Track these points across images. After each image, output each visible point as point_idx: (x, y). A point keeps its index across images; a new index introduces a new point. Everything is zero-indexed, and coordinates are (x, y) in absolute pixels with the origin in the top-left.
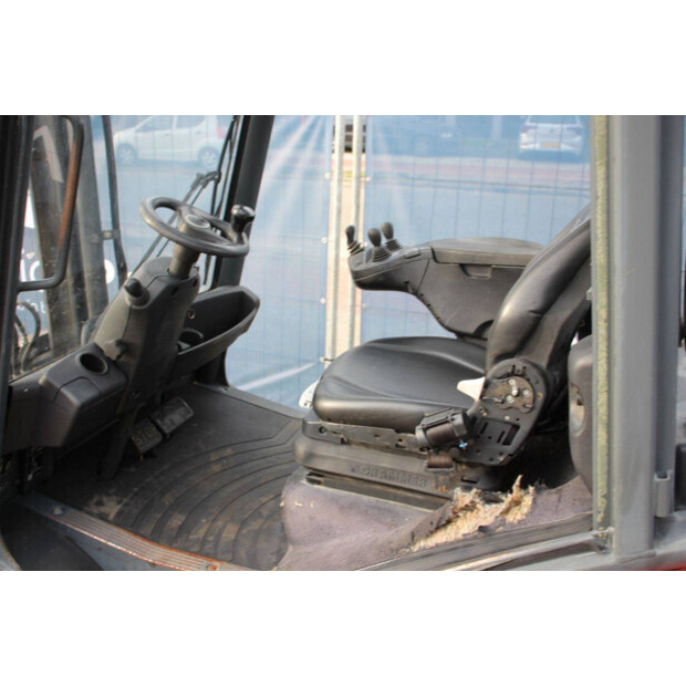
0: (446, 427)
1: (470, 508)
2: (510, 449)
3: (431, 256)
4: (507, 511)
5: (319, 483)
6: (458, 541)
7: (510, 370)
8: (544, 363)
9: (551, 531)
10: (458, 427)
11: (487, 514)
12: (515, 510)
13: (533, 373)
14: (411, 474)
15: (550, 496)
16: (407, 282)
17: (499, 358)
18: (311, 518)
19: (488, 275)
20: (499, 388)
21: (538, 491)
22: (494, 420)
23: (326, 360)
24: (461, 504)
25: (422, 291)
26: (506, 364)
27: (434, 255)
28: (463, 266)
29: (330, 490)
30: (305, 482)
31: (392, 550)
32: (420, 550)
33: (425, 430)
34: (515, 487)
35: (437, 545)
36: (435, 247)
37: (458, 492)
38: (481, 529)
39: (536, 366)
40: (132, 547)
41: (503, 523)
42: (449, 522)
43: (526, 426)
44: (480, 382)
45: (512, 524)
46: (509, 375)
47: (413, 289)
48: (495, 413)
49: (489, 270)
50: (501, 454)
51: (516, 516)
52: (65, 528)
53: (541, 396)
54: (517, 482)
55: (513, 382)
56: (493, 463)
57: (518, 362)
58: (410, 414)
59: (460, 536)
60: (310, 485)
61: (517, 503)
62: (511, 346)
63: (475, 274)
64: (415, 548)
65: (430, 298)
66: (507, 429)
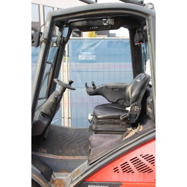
0: (126, 116)
1: (131, 131)
2: (136, 119)
3: (105, 87)
4: (139, 129)
5: (97, 134)
6: (131, 136)
7: (135, 105)
8: (140, 103)
9: (148, 130)
10: (128, 116)
11: (135, 131)
12: (140, 129)
13: (139, 105)
14: (117, 128)
15: (145, 126)
16: (101, 93)
17: (132, 103)
18: (98, 141)
19: (118, 90)
20: (133, 108)
21: (143, 126)
22: (133, 114)
23: (62, 118)
24: (129, 130)
25: (104, 95)
26: (134, 104)
27: (106, 87)
28: (112, 89)
29: (100, 135)
30: (94, 134)
31: (119, 141)
32: (124, 139)
33: (122, 117)
34: (139, 125)
35: (128, 138)
36: (106, 85)
37: (128, 128)
38: (136, 133)
39: (139, 103)
40: (54, 157)
41: (139, 131)
42: (128, 134)
43: (138, 114)
44: (130, 107)
45: (140, 131)
46: (135, 106)
47: (102, 94)
48: (133, 113)
49: (118, 89)
50: (134, 120)
51: (140, 130)
52: (37, 156)
53: (141, 108)
54: (139, 124)
55: (135, 107)
56: (133, 122)
57: (136, 103)
58: (118, 115)
59: (131, 135)
60: (95, 134)
61: (140, 128)
62: (135, 100)
63: (115, 90)
64: (123, 140)
65: (106, 96)
66: (135, 115)
